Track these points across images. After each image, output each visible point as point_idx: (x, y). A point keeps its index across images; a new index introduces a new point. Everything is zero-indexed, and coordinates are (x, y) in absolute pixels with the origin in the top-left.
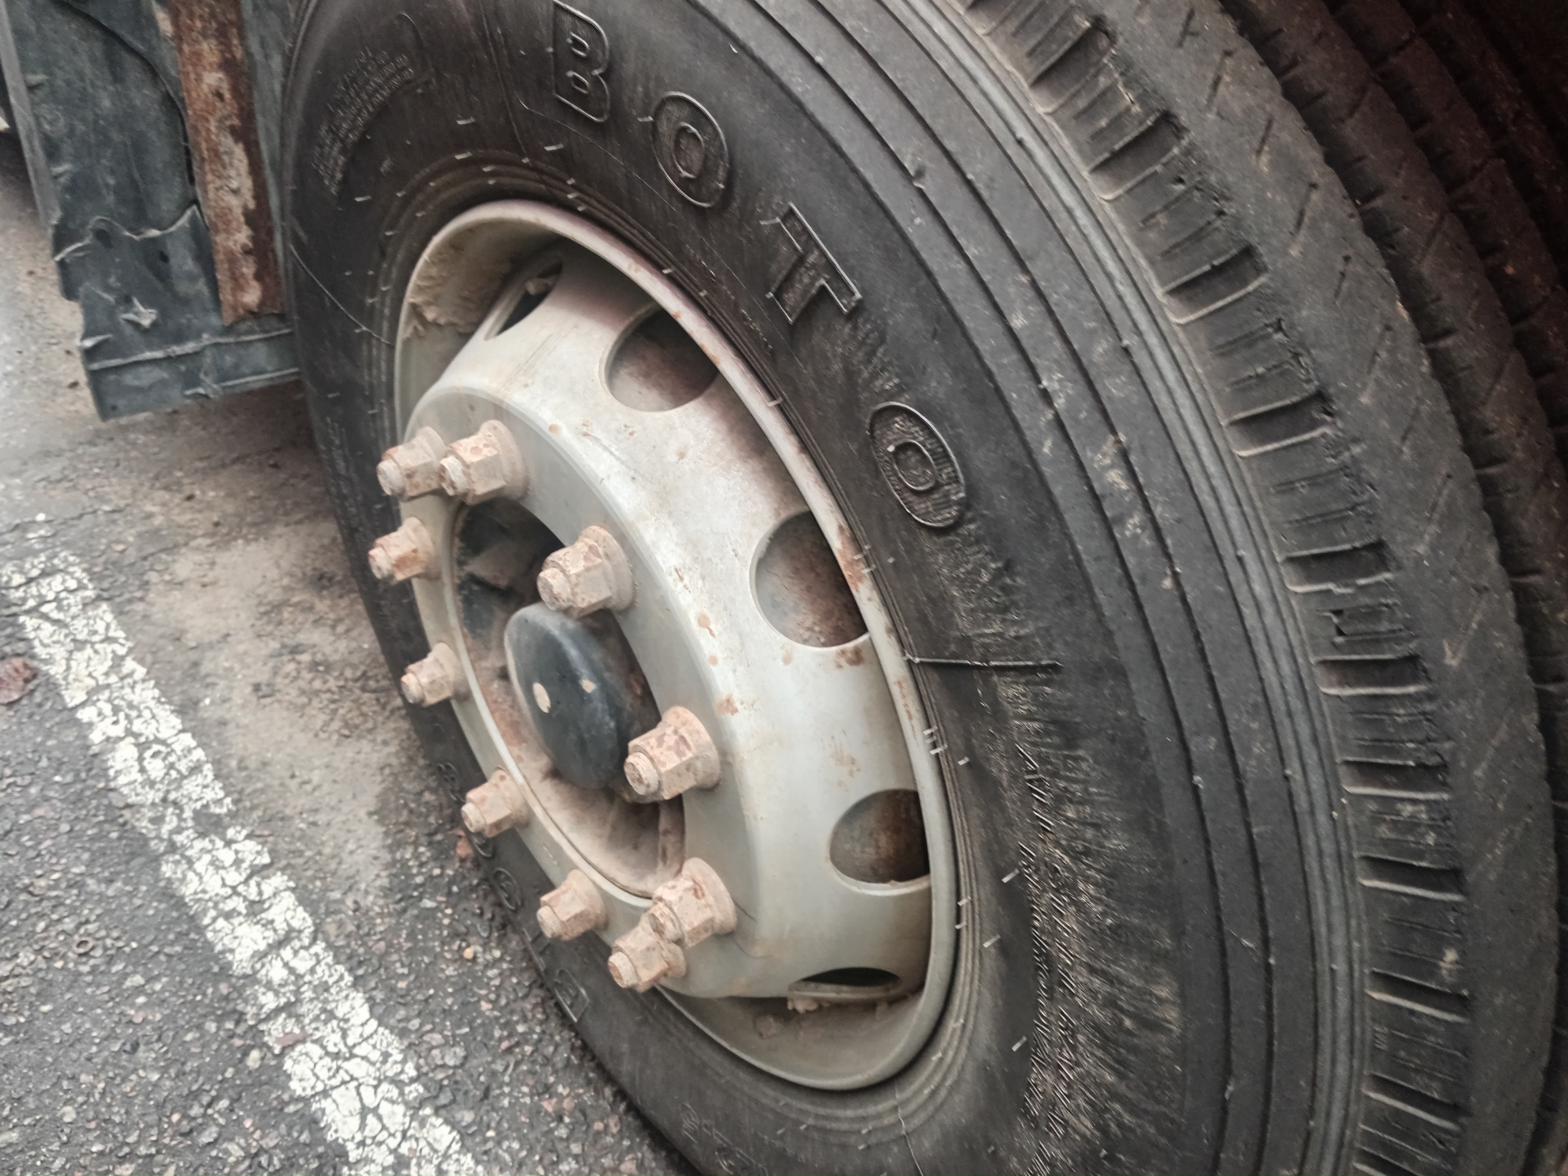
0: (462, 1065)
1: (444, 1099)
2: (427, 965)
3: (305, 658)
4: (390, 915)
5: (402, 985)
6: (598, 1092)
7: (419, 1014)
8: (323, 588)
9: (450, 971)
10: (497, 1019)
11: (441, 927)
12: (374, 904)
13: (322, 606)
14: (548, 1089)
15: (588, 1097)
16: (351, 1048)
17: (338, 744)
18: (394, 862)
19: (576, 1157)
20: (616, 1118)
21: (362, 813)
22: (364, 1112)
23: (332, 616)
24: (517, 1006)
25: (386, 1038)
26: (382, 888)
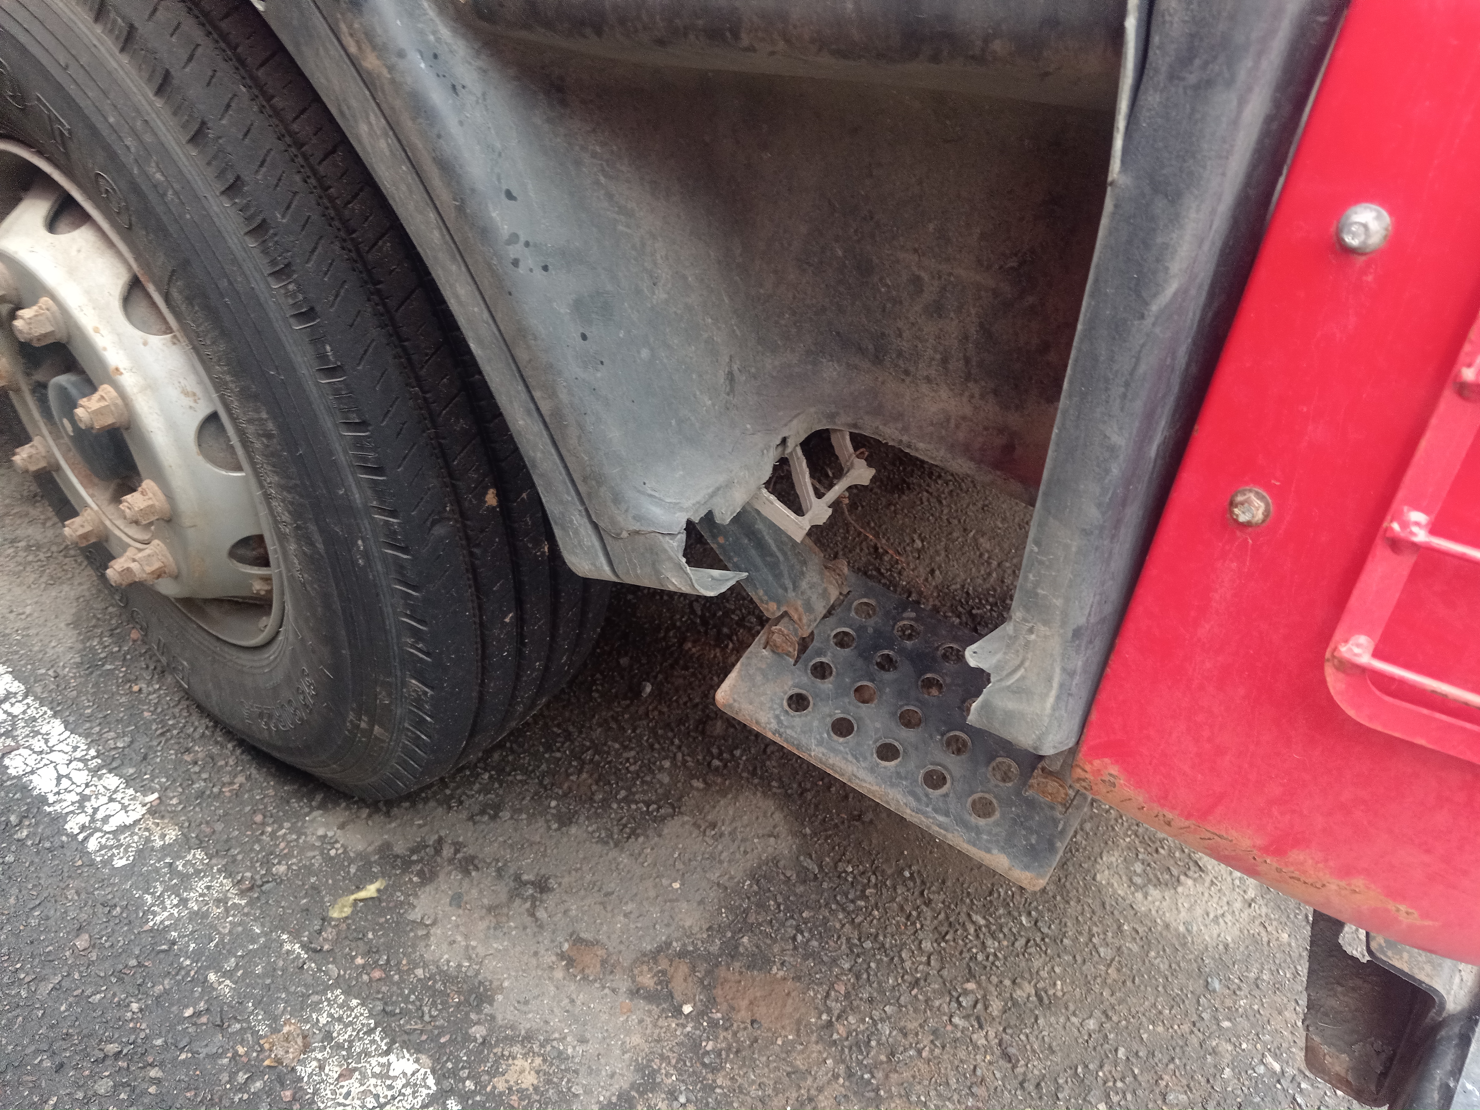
0: (129, 746)
1: (114, 765)
2: (107, 699)
3: (22, 544)
4: (80, 676)
5: (89, 711)
6: (222, 747)
7: (100, 724)
8: (36, 502)
9: (123, 699)
10: (155, 720)
11: (117, 678)
12: (69, 672)
13: (34, 512)
14: (188, 750)
15: (215, 750)
16: (50, 748)
17: (45, 590)
18: (84, 649)
19: (205, 780)
20: (234, 757)
21: (62, 625)
22: (59, 778)
23: (42, 517)
24: (170, 712)
25: (75, 739)
26: (75, 663)
